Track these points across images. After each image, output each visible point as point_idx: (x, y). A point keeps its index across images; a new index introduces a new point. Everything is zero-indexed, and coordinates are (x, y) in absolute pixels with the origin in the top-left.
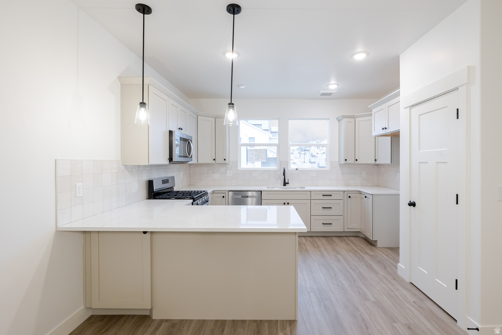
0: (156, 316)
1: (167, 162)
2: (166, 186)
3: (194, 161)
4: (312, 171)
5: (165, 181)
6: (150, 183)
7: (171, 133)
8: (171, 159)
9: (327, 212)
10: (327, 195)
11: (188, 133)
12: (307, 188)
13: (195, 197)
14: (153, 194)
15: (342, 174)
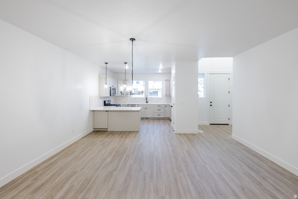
0: (108, 130)
1: (109, 96)
2: (109, 102)
3: (117, 95)
4: (156, 98)
5: (108, 101)
6: (105, 102)
7: (110, 87)
8: (110, 95)
9: (159, 111)
10: (159, 106)
11: (115, 87)
12: (153, 104)
13: (117, 105)
14: (105, 104)
15: (166, 99)
